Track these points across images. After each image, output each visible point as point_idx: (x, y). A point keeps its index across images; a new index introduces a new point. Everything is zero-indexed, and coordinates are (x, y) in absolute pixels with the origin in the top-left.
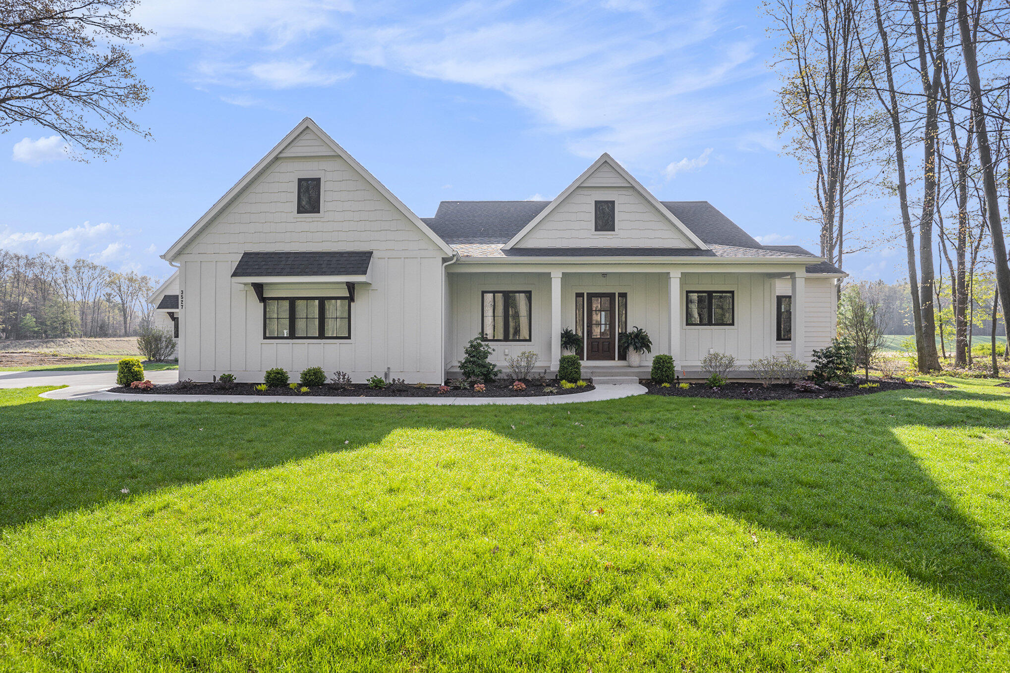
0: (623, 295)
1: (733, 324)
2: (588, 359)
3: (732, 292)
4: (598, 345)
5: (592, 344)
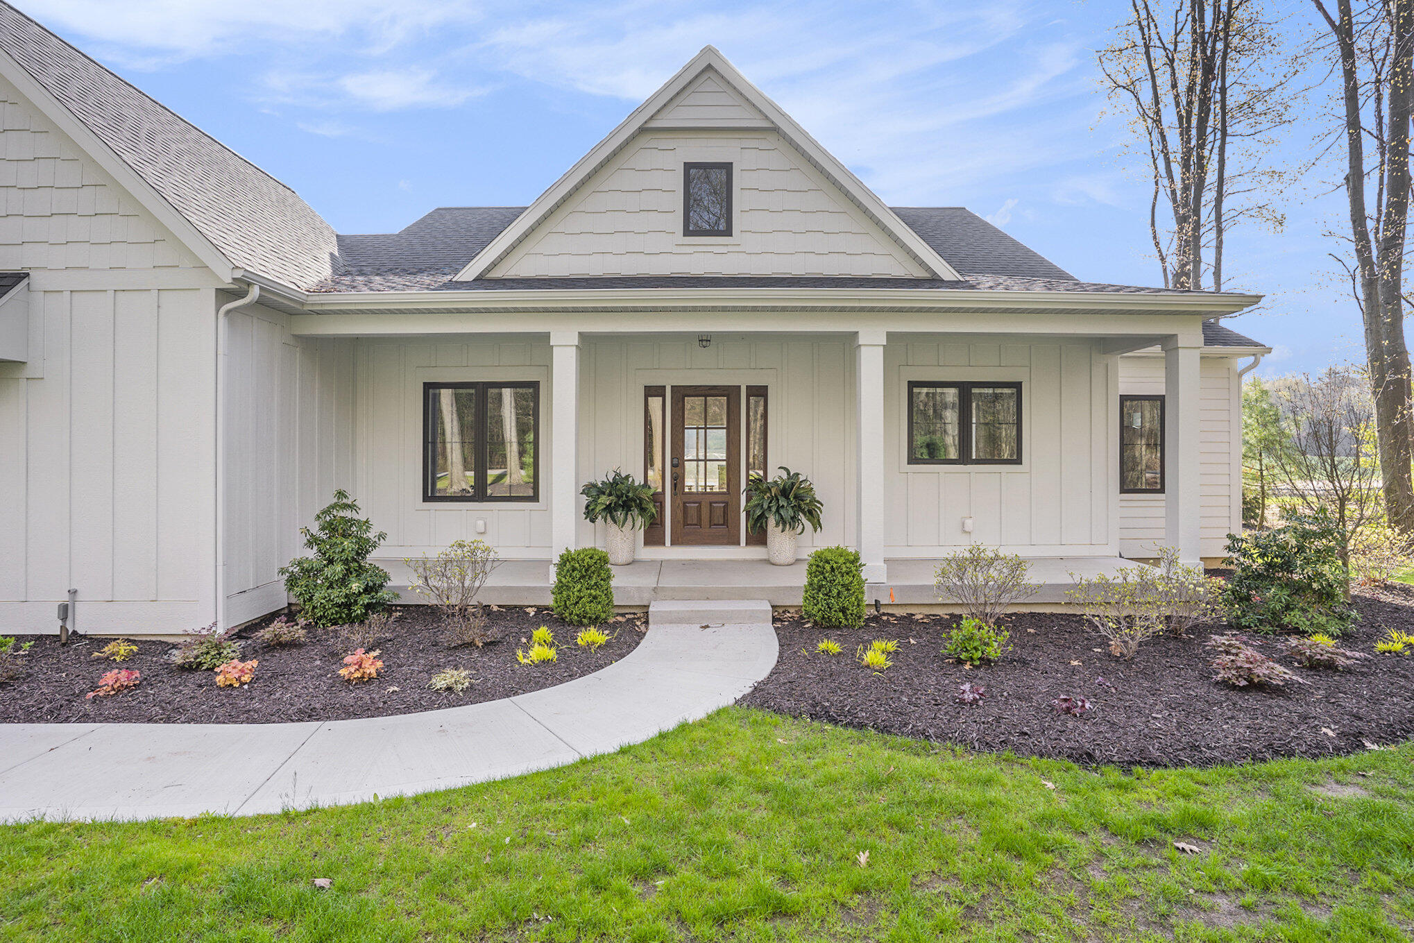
0: (759, 392)
1: (1018, 461)
2: (673, 543)
3: (1018, 386)
4: (699, 509)
5: (685, 508)
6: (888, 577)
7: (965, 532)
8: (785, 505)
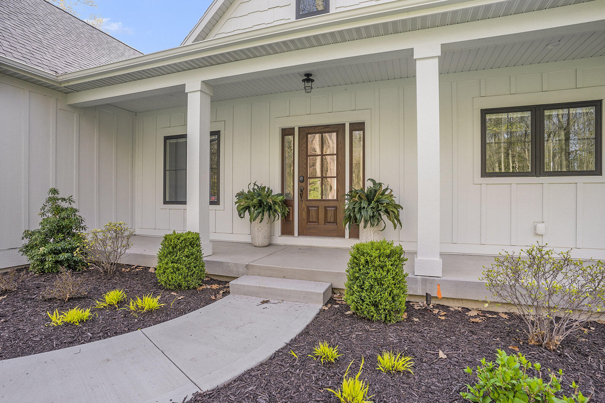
0: (358, 126)
1: (598, 173)
2: (299, 234)
4: (318, 211)
5: (308, 212)
6: (444, 271)
7: (537, 235)
8: (366, 206)
